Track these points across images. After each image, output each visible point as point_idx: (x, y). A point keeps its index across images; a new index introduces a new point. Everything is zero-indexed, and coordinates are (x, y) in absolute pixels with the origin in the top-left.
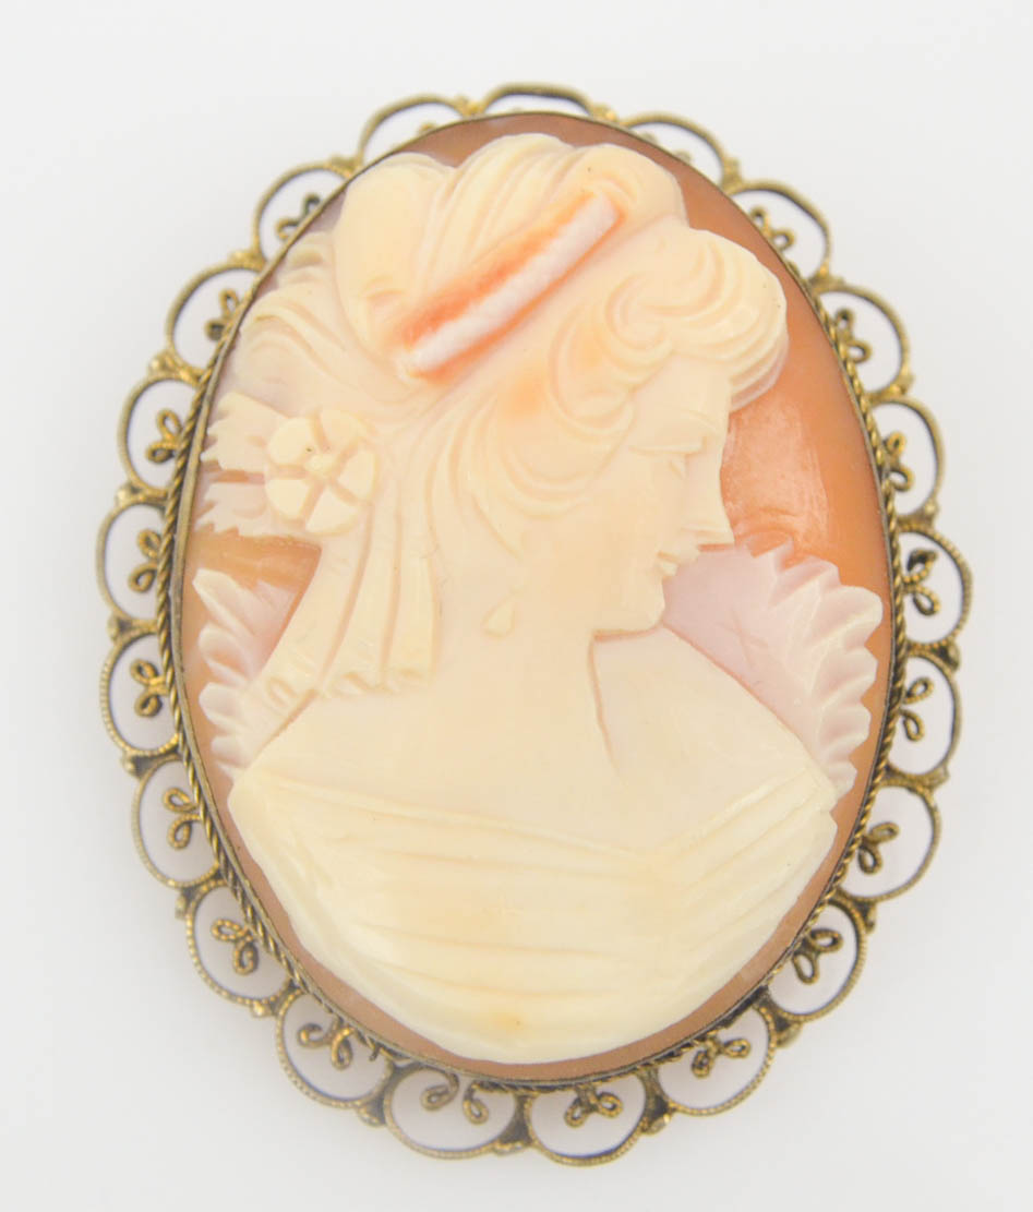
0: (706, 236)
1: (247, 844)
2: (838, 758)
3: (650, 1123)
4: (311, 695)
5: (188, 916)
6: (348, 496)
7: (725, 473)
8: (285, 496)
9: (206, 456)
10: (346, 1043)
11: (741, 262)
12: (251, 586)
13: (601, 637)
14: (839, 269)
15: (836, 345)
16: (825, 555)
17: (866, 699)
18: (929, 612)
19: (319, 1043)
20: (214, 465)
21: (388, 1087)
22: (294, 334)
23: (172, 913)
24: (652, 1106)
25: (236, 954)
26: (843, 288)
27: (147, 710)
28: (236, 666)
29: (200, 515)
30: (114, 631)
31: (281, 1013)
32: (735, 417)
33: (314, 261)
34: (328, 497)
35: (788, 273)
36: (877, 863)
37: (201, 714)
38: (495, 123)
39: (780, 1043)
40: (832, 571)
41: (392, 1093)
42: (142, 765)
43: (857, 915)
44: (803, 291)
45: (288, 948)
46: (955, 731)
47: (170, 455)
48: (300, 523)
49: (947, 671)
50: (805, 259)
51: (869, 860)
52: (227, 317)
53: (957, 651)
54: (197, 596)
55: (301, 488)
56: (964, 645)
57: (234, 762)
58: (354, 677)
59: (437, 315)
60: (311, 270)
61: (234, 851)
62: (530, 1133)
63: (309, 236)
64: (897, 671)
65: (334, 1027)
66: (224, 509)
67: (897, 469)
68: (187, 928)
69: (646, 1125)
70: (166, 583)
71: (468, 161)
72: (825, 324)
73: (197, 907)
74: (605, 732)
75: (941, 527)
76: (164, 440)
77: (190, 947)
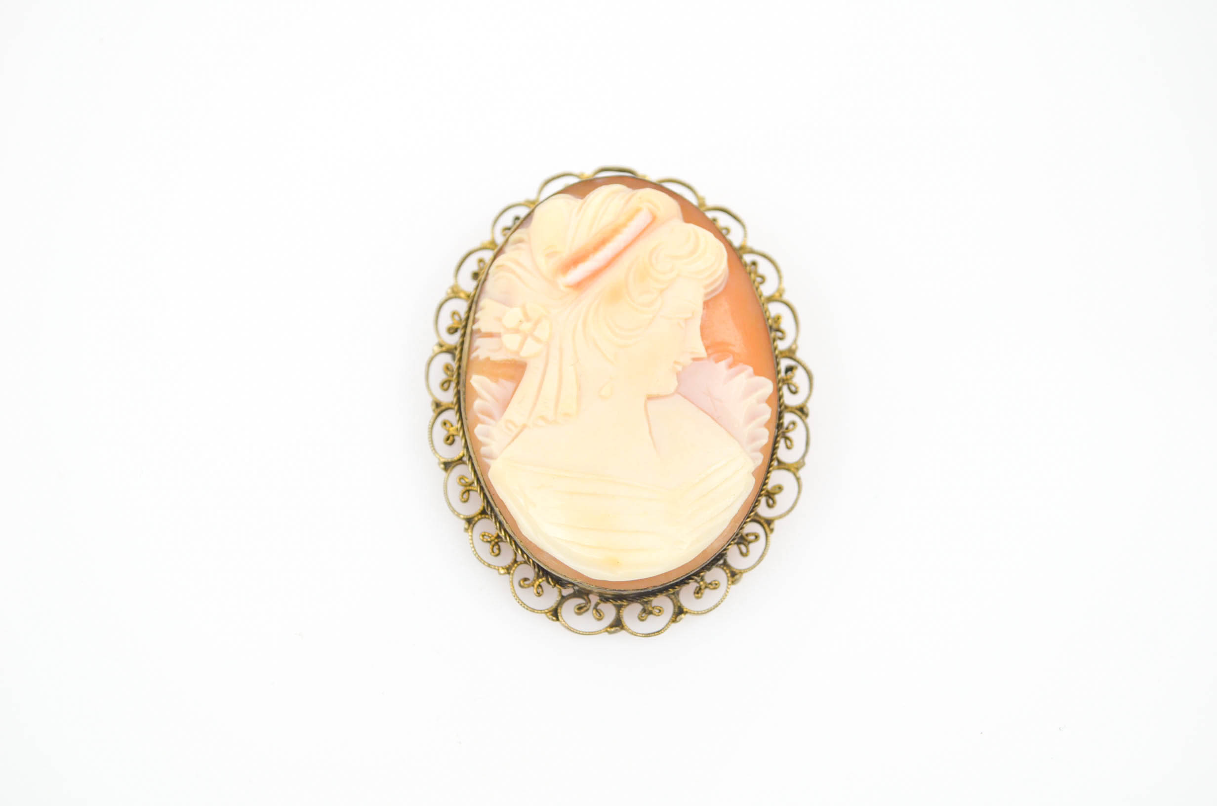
0: (691, 227)
1: (497, 492)
2: (755, 450)
3: (676, 618)
4: (524, 426)
5: (469, 531)
6: (538, 340)
7: (703, 328)
8: (511, 342)
9: (475, 327)
10: (540, 586)
11: (707, 237)
12: (497, 382)
13: (650, 398)
14: (751, 243)
15: (750, 273)
16: (747, 363)
17: (767, 425)
18: (794, 393)
19: (529, 586)
20: (479, 331)
21: (560, 603)
22: (513, 272)
23: (463, 529)
24: (677, 610)
25: (491, 547)
26: (752, 252)
27: (449, 441)
28: (490, 416)
29: (473, 352)
30: (434, 407)
31: (512, 572)
32: (706, 304)
33: (520, 241)
34: (530, 340)
35: (729, 245)
36: (774, 502)
37: (475, 437)
38: (597, 181)
39: (733, 582)
40: (750, 370)
41: (561, 607)
42: (448, 466)
43: (766, 526)
44: (736, 253)
45: (516, 536)
46: (807, 444)
47: (456, 330)
48: (517, 353)
49: (804, 417)
50: (736, 239)
51: (771, 502)
52: (481, 269)
53: (808, 409)
54: (472, 387)
55: (517, 338)
56: (811, 407)
57: (490, 457)
58: (543, 418)
59: (576, 261)
60: (520, 245)
61: (491, 496)
62: (623, 623)
63: (519, 231)
64: (780, 417)
65: (535, 578)
66: (483, 349)
67: (778, 330)
68: (469, 536)
69: (674, 619)
70: (458, 383)
71: (587, 196)
72: (745, 265)
73: (473, 526)
74: (652, 438)
75: (799, 355)
76: (454, 323)
77: (471, 544)
